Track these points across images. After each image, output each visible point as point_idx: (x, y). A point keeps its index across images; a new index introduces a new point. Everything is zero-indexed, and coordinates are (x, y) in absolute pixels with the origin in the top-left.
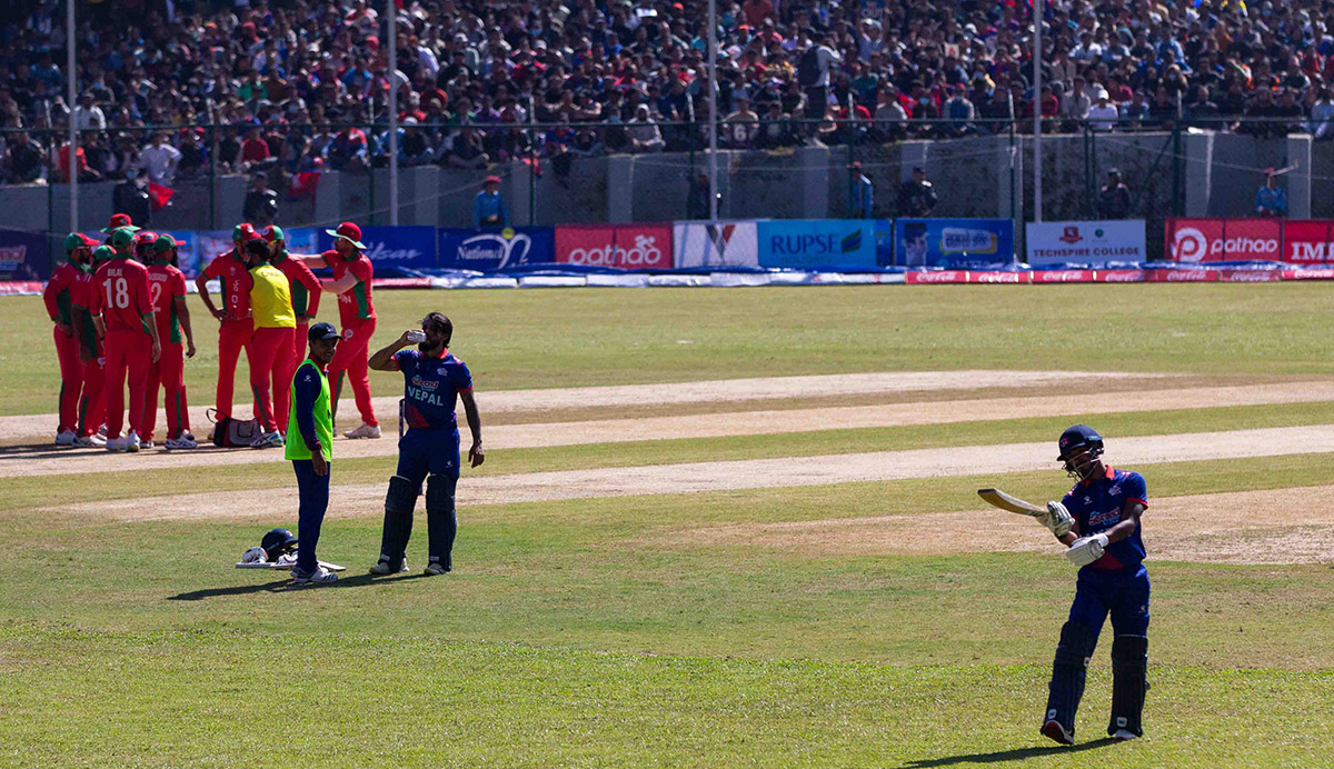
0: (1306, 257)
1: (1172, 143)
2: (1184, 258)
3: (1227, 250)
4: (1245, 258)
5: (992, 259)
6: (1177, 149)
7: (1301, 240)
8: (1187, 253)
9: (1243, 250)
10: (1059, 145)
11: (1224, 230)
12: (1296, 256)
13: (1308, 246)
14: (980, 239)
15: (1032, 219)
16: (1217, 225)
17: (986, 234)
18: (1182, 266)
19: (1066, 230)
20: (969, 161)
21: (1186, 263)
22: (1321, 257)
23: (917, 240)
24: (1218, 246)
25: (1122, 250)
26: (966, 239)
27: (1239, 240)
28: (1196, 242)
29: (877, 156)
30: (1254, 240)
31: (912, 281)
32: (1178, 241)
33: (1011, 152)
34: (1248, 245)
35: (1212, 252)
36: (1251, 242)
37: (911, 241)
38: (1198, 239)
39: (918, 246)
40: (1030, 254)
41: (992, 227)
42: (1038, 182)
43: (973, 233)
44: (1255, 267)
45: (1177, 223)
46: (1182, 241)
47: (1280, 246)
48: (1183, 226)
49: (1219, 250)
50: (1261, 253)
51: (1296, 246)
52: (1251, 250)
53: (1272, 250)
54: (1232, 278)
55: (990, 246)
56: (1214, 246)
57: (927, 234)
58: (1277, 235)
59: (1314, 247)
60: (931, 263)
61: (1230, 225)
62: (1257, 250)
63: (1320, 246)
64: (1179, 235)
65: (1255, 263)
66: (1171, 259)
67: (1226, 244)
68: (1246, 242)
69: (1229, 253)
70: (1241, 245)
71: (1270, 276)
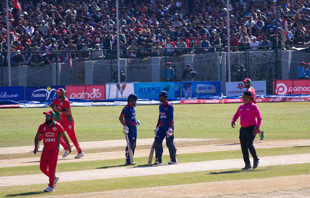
1: (275, 54)
2: (279, 93)
4: (299, 94)
5: (214, 95)
6: (276, 56)
8: (281, 92)
9: (300, 90)
10: (239, 55)
11: (293, 83)
14: (209, 88)
15: (227, 81)
16: (291, 82)
17: (212, 86)
19: (239, 84)
20: (208, 61)
21: (280, 95)
23: (188, 88)
24: (291, 89)
25: (258, 91)
26: (205, 88)
28: (283, 88)
29: (177, 60)
30: (303, 87)
31: (183, 103)
32: (277, 87)
33: (220, 58)
34: (301, 89)
35: (289, 91)
37: (186, 89)
38: (284, 87)
39: (189, 91)
40: (227, 93)
41: (214, 84)
42: (229, 68)
43: (207, 86)
45: (277, 82)
46: (279, 87)
48: (280, 83)
49: (292, 90)
52: (302, 90)
53: (309, 90)
54: (291, 101)
55: (213, 90)
56: (290, 89)
57: (192, 86)
60: (193, 96)
61: (295, 82)
62: (305, 91)
64: (278, 85)
65: (303, 95)
66: (275, 94)
67: (294, 89)
68: (300, 87)
69: (295, 91)
70: (299, 88)
71: (305, 100)
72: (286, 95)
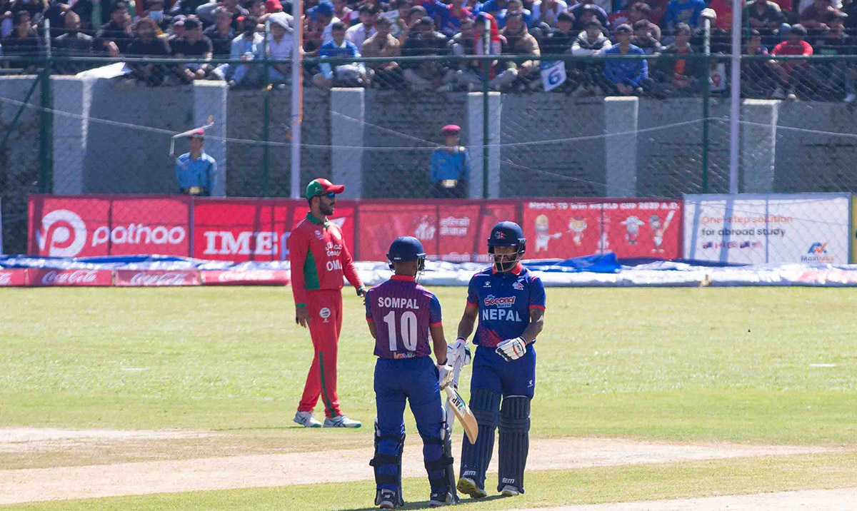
0: (224, 251)
1: (38, 91)
2: (54, 252)
3: (116, 241)
4: (140, 253)
6: (44, 99)
7: (218, 227)
8: (58, 245)
9: (138, 240)
11: (111, 212)
12: (211, 249)
13: (227, 236)
16: (101, 206)
18: (54, 263)
21: (57, 258)
22: (246, 251)
24: (102, 235)
27: (132, 227)
28: (72, 230)
30: (153, 226)
32: (46, 228)
34: (144, 235)
35: (94, 244)
36: (147, 229)
38: (74, 224)
44: (155, 266)
45: (47, 206)
46: (53, 227)
47: (189, 235)
48: (54, 207)
49: (105, 239)
50: (161, 245)
51: (211, 236)
52: (147, 241)
53: (178, 241)
54: (132, 282)
56: (97, 233)
58: (185, 222)
59: (236, 237)
61: (119, 205)
62: (158, 242)
63: (245, 236)
64: (48, 219)
65: (155, 260)
66: (36, 254)
67: (114, 233)
68: (140, 229)
69: (118, 245)
70: (135, 233)
71: (187, 278)
72: (81, 258)
